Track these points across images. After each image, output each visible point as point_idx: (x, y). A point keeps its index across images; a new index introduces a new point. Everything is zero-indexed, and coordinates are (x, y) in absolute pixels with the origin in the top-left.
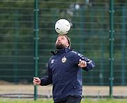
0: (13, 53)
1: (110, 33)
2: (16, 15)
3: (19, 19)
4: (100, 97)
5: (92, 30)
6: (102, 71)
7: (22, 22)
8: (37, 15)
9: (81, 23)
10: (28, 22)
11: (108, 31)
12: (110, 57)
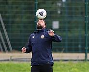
0: (21, 31)
1: (85, 18)
2: (23, 6)
3: (25, 9)
4: (79, 60)
5: (73, 15)
6: (80, 43)
7: (27, 10)
8: (37, 6)
9: (66, 11)
10: (31, 10)
11: (84, 17)
12: (86, 34)
